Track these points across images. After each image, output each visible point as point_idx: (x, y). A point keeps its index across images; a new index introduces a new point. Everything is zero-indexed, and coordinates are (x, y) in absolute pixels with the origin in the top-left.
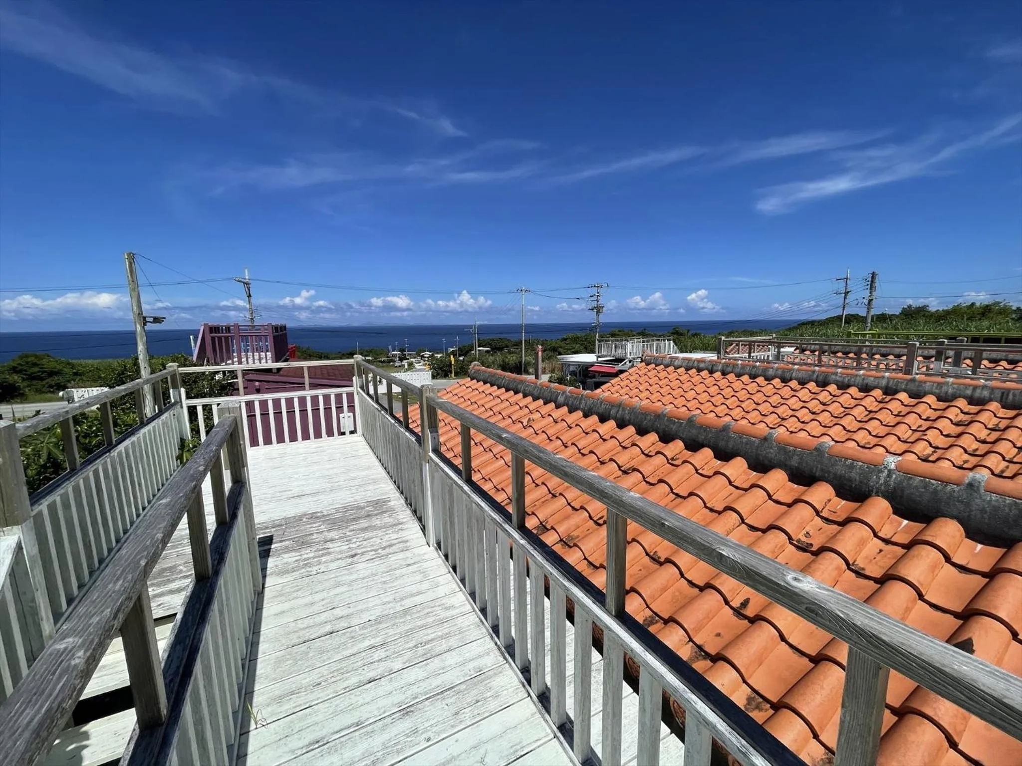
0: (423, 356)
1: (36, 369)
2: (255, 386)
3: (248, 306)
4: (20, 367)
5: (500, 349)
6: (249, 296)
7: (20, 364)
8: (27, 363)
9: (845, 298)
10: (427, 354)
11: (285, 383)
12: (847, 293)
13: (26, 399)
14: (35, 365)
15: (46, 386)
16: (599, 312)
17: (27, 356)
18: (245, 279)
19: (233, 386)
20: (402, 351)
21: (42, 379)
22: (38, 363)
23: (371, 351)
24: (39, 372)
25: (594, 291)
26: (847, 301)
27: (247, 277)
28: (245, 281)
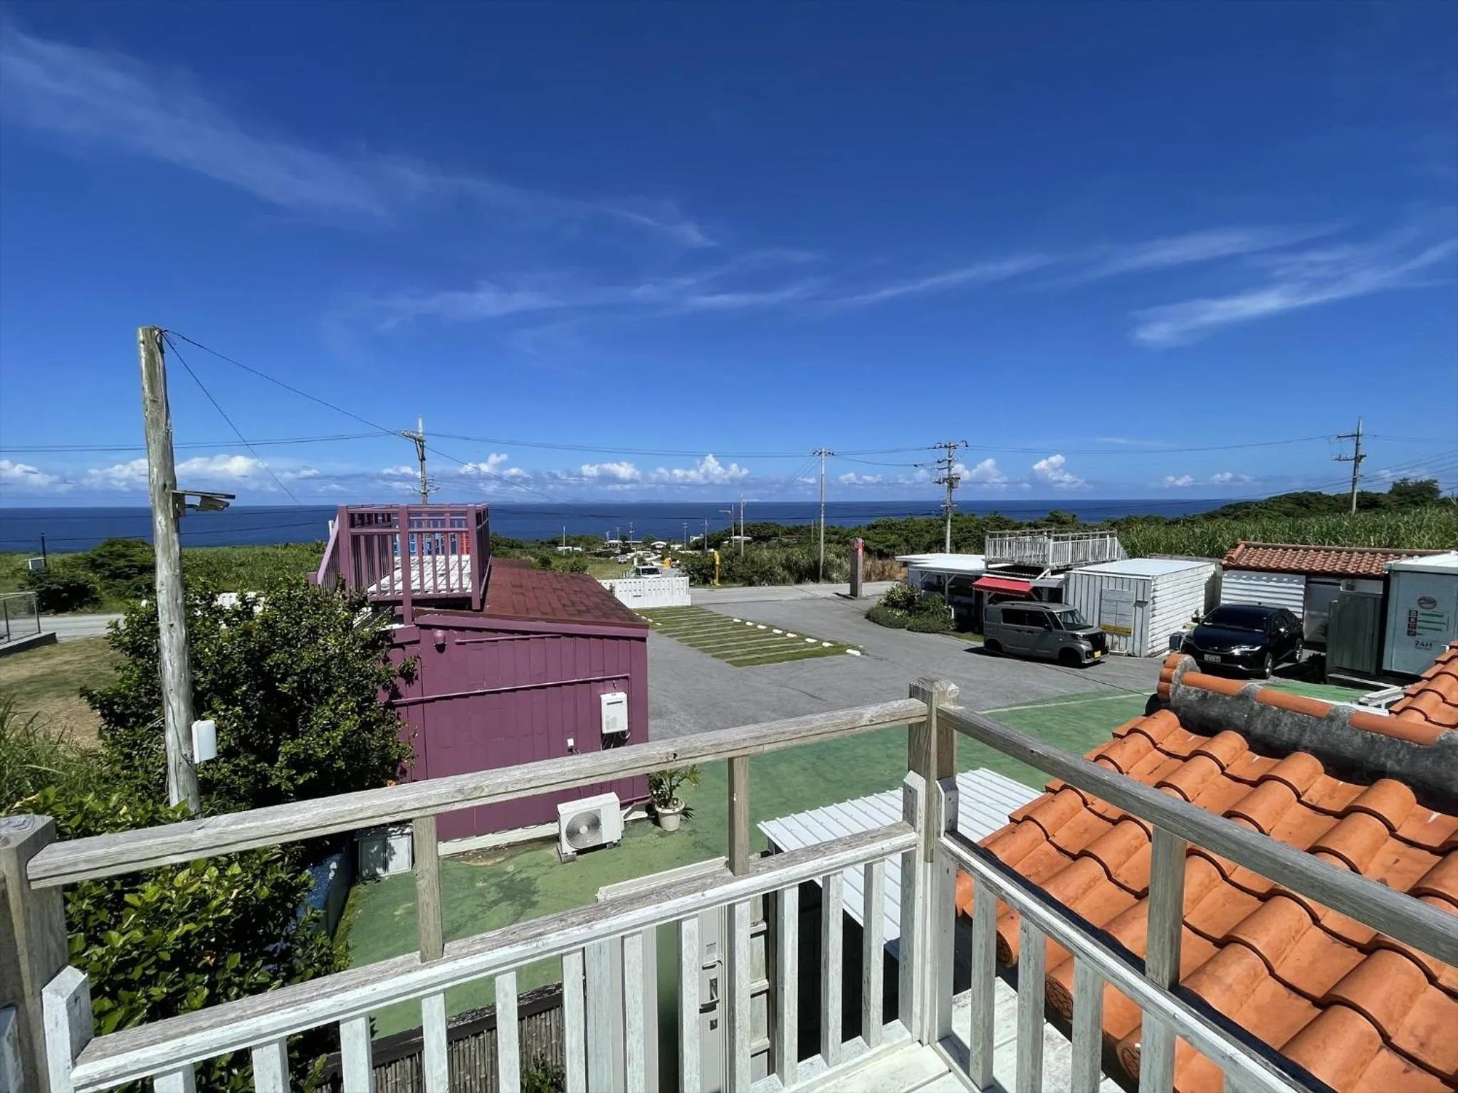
0: (654, 548)
1: (122, 563)
2: (435, 639)
3: (419, 474)
4: (100, 561)
5: (766, 539)
6: (423, 459)
7: (100, 555)
8: (111, 553)
9: (1356, 466)
10: (661, 544)
11: (496, 631)
12: (1358, 459)
13: (100, 608)
14: (122, 556)
15: (133, 587)
16: (951, 486)
17: (112, 545)
18: (418, 433)
19: (390, 640)
20: (624, 539)
21: (128, 577)
22: (128, 553)
23: (580, 539)
24: (126, 567)
25: (944, 453)
26: (1360, 471)
27: (421, 431)
28: (418, 436)
